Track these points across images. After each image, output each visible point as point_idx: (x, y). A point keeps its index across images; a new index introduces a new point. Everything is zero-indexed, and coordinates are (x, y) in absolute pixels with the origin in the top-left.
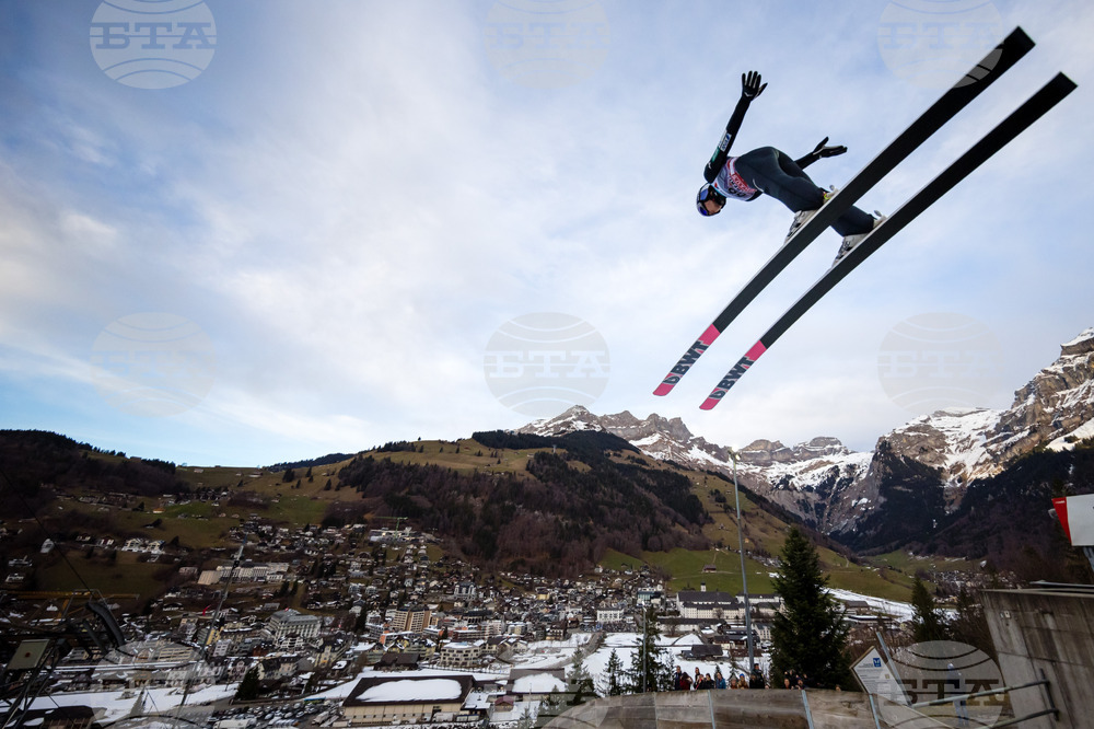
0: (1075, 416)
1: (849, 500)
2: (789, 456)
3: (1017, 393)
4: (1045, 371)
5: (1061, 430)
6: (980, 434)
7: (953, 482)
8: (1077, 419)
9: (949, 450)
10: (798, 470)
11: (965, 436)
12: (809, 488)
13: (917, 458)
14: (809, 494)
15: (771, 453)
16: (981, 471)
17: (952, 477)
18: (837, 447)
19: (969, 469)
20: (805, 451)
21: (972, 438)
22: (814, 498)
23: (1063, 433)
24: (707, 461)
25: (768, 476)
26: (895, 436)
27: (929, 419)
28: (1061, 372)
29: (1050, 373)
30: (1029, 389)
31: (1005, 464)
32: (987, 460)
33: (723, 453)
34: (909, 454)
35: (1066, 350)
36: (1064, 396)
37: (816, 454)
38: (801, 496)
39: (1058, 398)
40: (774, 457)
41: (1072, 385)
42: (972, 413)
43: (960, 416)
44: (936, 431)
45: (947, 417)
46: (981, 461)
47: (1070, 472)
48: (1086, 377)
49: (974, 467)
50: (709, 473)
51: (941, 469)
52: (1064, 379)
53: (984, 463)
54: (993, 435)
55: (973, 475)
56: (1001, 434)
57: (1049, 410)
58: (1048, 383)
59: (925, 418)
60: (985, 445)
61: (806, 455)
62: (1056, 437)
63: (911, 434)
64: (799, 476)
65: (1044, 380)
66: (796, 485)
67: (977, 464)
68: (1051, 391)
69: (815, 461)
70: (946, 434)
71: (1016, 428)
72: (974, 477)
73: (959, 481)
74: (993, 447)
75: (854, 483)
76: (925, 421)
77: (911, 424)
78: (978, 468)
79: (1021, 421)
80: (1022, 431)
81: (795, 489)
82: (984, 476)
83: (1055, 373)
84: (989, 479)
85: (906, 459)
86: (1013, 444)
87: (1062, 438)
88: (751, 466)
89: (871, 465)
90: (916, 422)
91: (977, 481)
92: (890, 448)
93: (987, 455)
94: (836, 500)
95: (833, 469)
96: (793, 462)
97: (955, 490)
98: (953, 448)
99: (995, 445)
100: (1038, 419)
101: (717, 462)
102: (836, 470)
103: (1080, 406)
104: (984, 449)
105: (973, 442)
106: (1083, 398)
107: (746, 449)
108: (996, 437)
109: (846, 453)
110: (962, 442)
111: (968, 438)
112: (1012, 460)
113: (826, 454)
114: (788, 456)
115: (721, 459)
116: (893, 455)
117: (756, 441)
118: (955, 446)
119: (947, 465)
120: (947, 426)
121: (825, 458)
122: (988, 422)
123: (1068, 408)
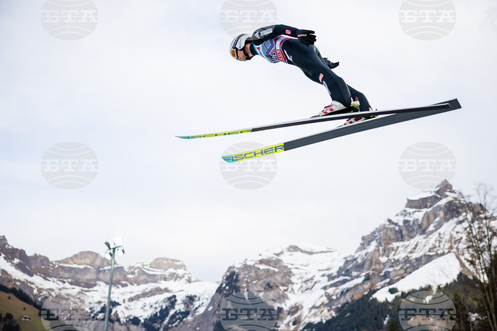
4: (390, 221)
5: (388, 280)
6: (323, 276)
8: (402, 271)
9: (292, 290)
10: (128, 296)
11: (309, 276)
12: (135, 321)
13: (261, 295)
14: (133, 327)
15: (99, 271)
16: (315, 315)
17: (289, 318)
18: (180, 272)
19: (305, 312)
20: (142, 272)
21: (316, 279)
23: (389, 284)
24: (4, 272)
25: (87, 301)
26: (246, 267)
27: (282, 252)
28: (401, 224)
29: (393, 223)
30: (373, 236)
31: (338, 310)
32: (323, 304)
34: (254, 289)
35: (411, 204)
36: (398, 247)
37: (153, 278)
39: (393, 249)
40: (101, 276)
41: (406, 238)
42: (322, 252)
43: (310, 253)
44: (286, 267)
45: (299, 253)
46: (318, 304)
48: (417, 233)
49: (311, 309)
50: (3, 288)
51: (280, 309)
52: (401, 231)
53: (319, 307)
54: (334, 278)
56: (341, 278)
59: (278, 251)
60: (325, 288)
61: (142, 278)
62: (382, 287)
63: (262, 267)
64: (127, 303)
65: (387, 228)
66: (121, 315)
67: (314, 307)
68: (389, 241)
69: (150, 286)
70: (294, 271)
71: (354, 274)
72: (307, 320)
73: (294, 324)
74: (331, 291)
75: (189, 318)
76: (278, 255)
77: (264, 256)
78: (314, 311)
80: (358, 276)
83: (396, 224)
84: (320, 323)
86: (348, 290)
87: (387, 289)
89: (212, 298)
91: (310, 325)
92: (237, 280)
93: (325, 299)
95: (169, 299)
96: (124, 286)
98: (296, 287)
99: (333, 289)
100: (373, 267)
101: (18, 275)
103: (407, 260)
104: (323, 292)
105: (315, 283)
106: (411, 252)
108: (336, 280)
109: (189, 281)
110: (305, 282)
111: (312, 279)
112: (343, 306)
113: (165, 279)
114: (118, 277)
116: (237, 289)
117: (82, 253)
118: (299, 286)
119: (286, 306)
120: (297, 263)
121: (163, 285)
122: (333, 265)
123: (398, 260)
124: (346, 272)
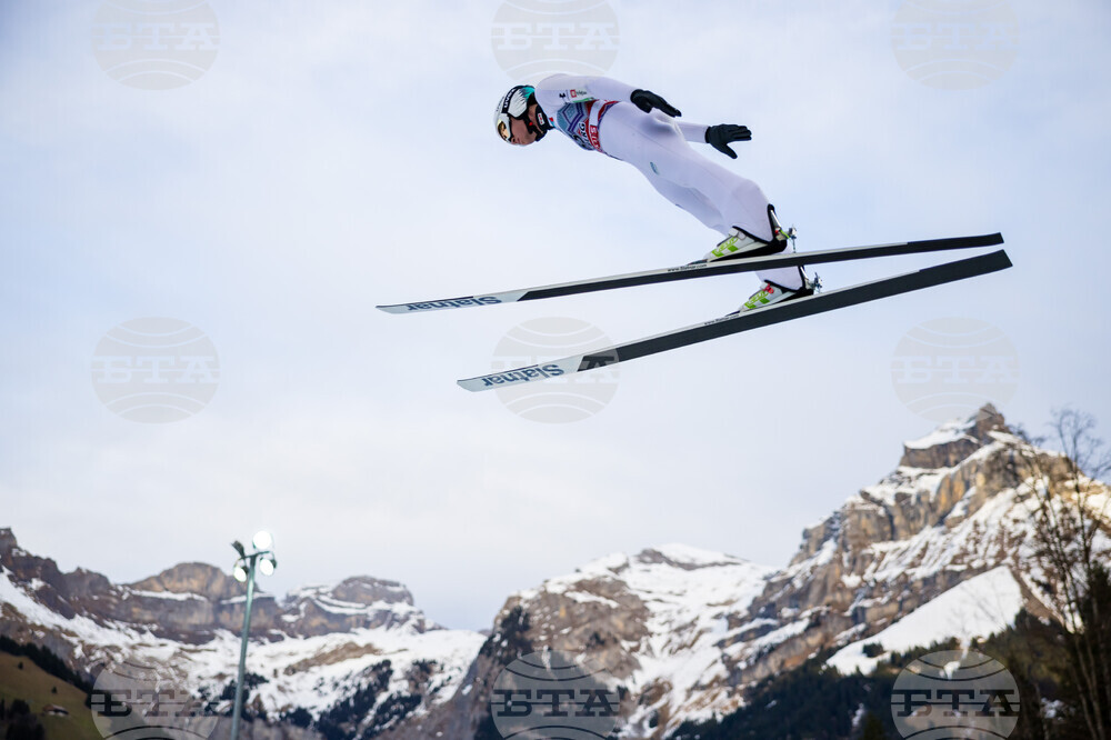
0: (892, 600)
2: (264, 620)
3: (806, 534)
4: (865, 495)
5: (861, 627)
6: (717, 617)
7: (639, 726)
8: (893, 608)
9: (649, 648)
10: (283, 663)
11: (687, 618)
12: (300, 717)
13: (580, 659)
14: (295, 732)
15: (219, 607)
16: (700, 704)
17: (641, 712)
18: (400, 608)
19: (677, 697)
20: (316, 610)
21: (701, 625)
23: (865, 634)
24: (9, 608)
25: (194, 673)
26: (546, 598)
27: (626, 565)
28: (890, 501)
29: (873, 501)
30: (829, 530)
31: (750, 693)
32: (717, 679)
33: (61, 589)
35: (912, 457)
36: (883, 554)
37: (341, 623)
39: (872, 558)
40: (224, 617)
41: (902, 532)
42: (714, 564)
43: (690, 567)
44: (634, 598)
45: (664, 566)
46: (706, 681)
47: (856, 721)
48: (926, 522)
49: (689, 692)
51: (623, 692)
52: (890, 518)
53: (709, 686)
54: (741, 622)
55: (686, 708)
56: (757, 623)
57: (851, 581)
58: (864, 521)
59: (617, 561)
60: (721, 644)
61: (316, 621)
62: (849, 642)
63: (582, 597)
64: (282, 678)
65: (859, 512)
66: (268, 705)
67: (697, 687)
68: (863, 540)
69: (334, 640)
70: (653, 607)
71: (787, 612)
72: (682, 716)
73: (653, 724)
74: (734, 649)
75: (421, 711)
76: (617, 570)
77: (588, 574)
78: (696, 695)
79: (798, 599)
80: (795, 619)
81: (263, 715)
82: (702, 715)
83: (880, 503)
86: (773, 649)
87: (859, 646)
88: (149, 638)
89: (473, 669)
90: (595, 570)
91: (687, 728)
92: (526, 627)
93: (721, 670)
95: (376, 668)
96: (275, 639)
98: (657, 643)
99: (739, 646)
100: (829, 598)
102: (382, 673)
103: (904, 582)
104: (717, 653)
105: (701, 633)
106: (913, 565)
107: (145, 585)
108: (747, 627)
110: (679, 630)
111: (693, 624)
112: (762, 684)
113: (367, 625)
114: (262, 619)
115: (54, 606)
117: (182, 567)
118: (663, 639)
119: (636, 684)
120: (660, 590)
122: (740, 592)
123: (884, 583)
124: (767, 607)
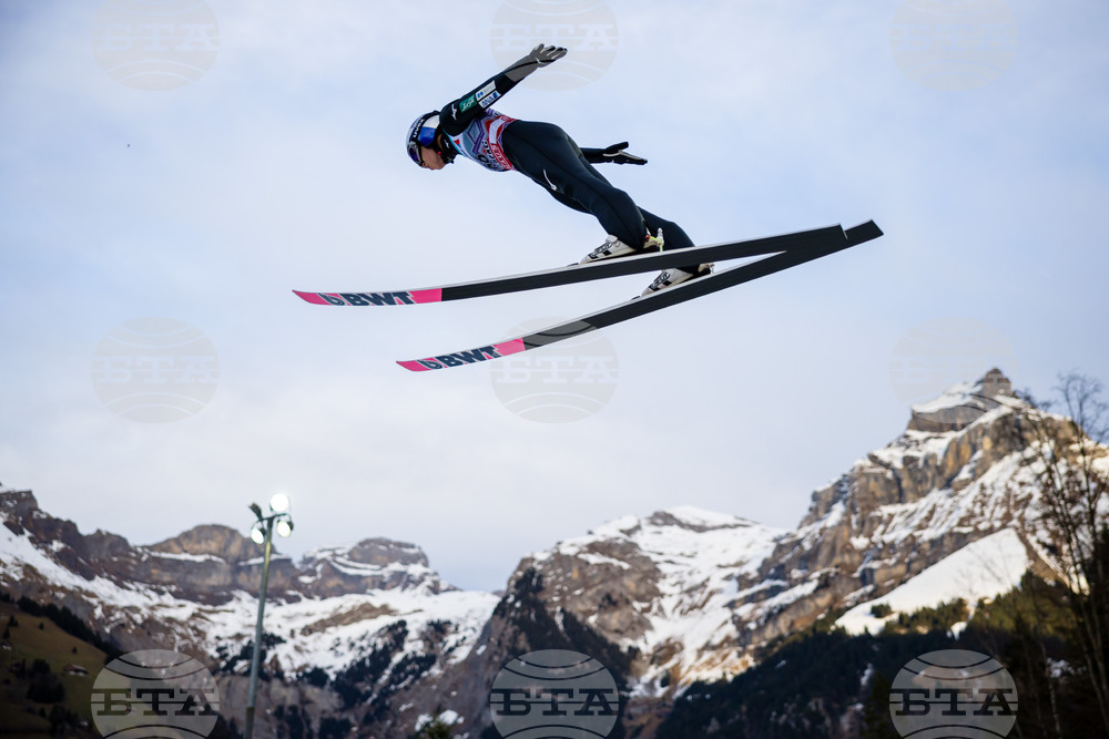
0: (898, 562)
1: (414, 713)
6: (728, 578)
7: (651, 686)
11: (697, 580)
12: (317, 677)
14: (312, 692)
15: (237, 567)
16: (710, 664)
18: (415, 570)
22: (324, 702)
23: (873, 595)
24: (29, 570)
26: (559, 560)
28: (898, 464)
29: (881, 464)
30: (837, 492)
31: (759, 653)
32: (727, 640)
33: (83, 551)
34: (577, 608)
35: (918, 421)
36: (891, 516)
38: (290, 697)
39: (880, 520)
41: (909, 495)
43: (700, 530)
46: (716, 641)
47: (864, 680)
48: (933, 485)
50: (28, 606)
52: (899, 482)
53: (720, 646)
54: (751, 583)
55: (697, 669)
58: (874, 482)
59: (629, 524)
63: (594, 559)
65: (868, 475)
68: (872, 502)
69: (350, 601)
72: (693, 676)
74: (744, 611)
75: (436, 671)
79: (807, 560)
81: (280, 675)
82: (714, 675)
83: (887, 466)
84: (721, 683)
85: (569, 619)
88: (167, 599)
89: (486, 628)
90: (607, 532)
91: (698, 686)
93: (731, 630)
94: (381, 710)
97: (649, 704)
98: (668, 604)
101: (60, 575)
107: (164, 546)
109: (435, 589)
112: (772, 644)
115: (74, 567)
116: (540, 607)
119: (647, 644)
121: (377, 598)
124: (776, 570)
